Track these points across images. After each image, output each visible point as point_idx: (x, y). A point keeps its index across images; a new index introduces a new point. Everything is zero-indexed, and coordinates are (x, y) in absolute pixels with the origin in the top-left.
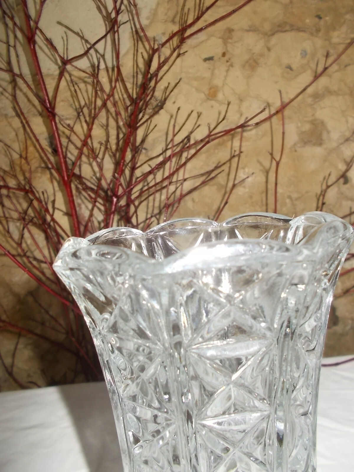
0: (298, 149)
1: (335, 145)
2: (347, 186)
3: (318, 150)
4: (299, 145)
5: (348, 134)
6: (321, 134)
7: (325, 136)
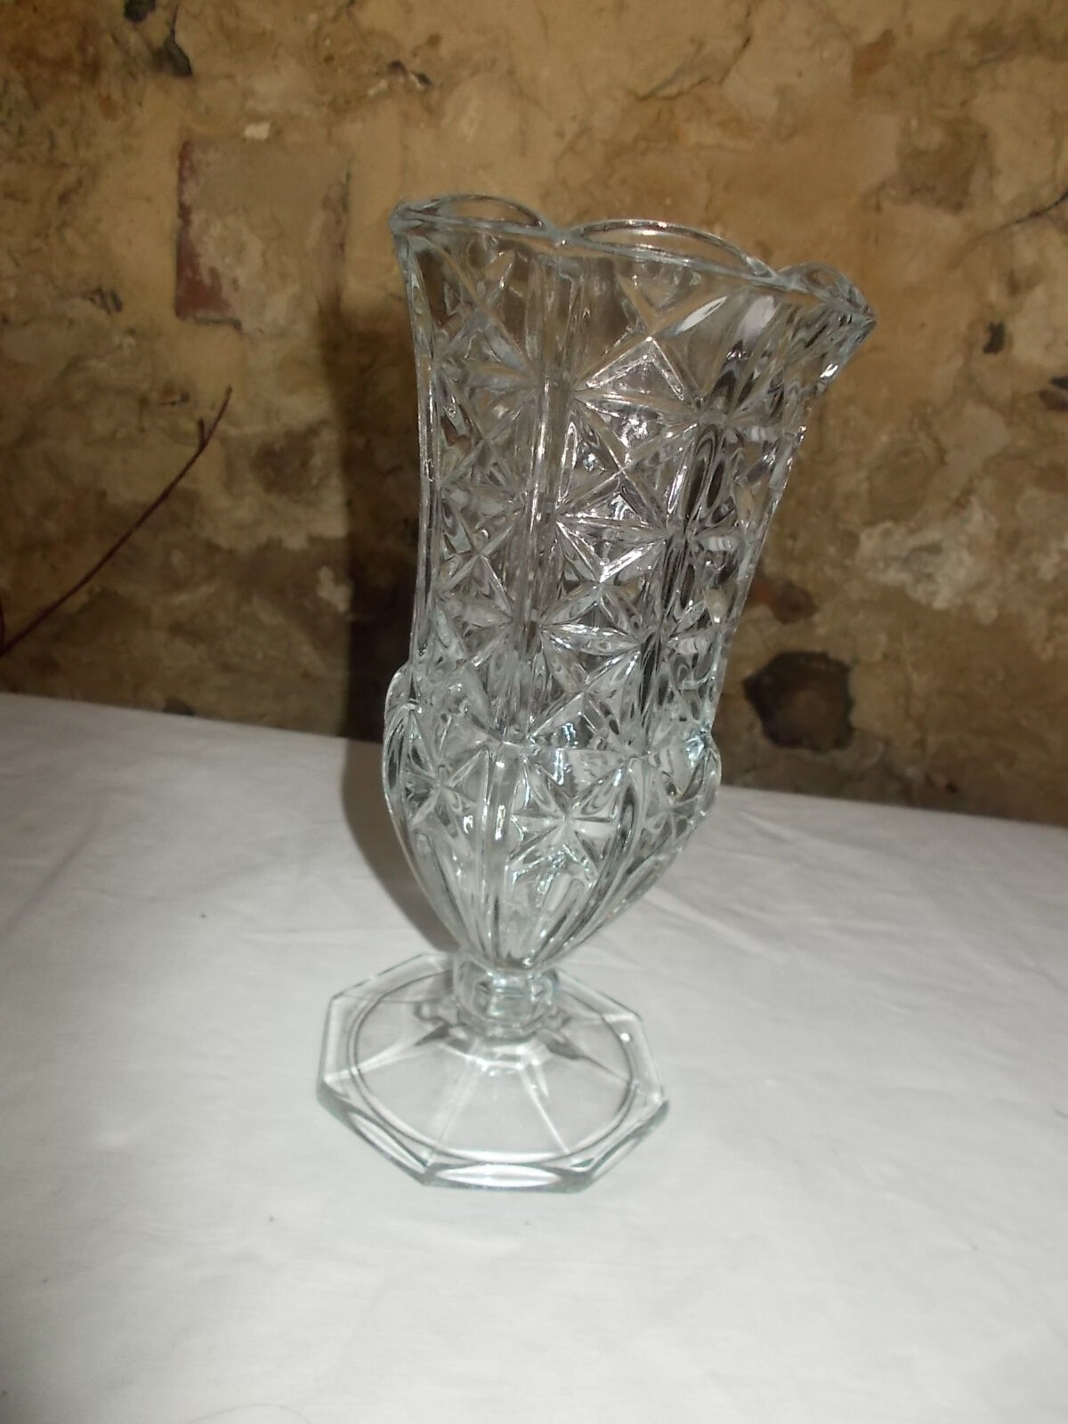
0: (886, 205)
1: (999, 218)
2: (991, 359)
3: (947, 225)
4: (893, 192)
5: (1047, 195)
6: (967, 175)
7: (977, 182)
